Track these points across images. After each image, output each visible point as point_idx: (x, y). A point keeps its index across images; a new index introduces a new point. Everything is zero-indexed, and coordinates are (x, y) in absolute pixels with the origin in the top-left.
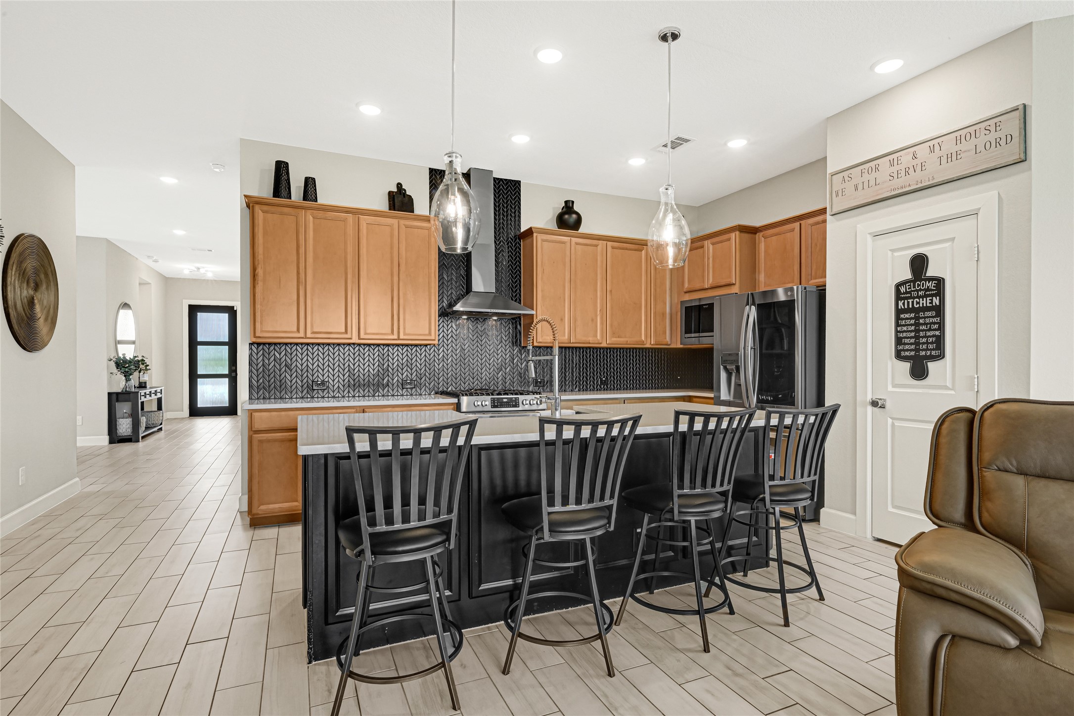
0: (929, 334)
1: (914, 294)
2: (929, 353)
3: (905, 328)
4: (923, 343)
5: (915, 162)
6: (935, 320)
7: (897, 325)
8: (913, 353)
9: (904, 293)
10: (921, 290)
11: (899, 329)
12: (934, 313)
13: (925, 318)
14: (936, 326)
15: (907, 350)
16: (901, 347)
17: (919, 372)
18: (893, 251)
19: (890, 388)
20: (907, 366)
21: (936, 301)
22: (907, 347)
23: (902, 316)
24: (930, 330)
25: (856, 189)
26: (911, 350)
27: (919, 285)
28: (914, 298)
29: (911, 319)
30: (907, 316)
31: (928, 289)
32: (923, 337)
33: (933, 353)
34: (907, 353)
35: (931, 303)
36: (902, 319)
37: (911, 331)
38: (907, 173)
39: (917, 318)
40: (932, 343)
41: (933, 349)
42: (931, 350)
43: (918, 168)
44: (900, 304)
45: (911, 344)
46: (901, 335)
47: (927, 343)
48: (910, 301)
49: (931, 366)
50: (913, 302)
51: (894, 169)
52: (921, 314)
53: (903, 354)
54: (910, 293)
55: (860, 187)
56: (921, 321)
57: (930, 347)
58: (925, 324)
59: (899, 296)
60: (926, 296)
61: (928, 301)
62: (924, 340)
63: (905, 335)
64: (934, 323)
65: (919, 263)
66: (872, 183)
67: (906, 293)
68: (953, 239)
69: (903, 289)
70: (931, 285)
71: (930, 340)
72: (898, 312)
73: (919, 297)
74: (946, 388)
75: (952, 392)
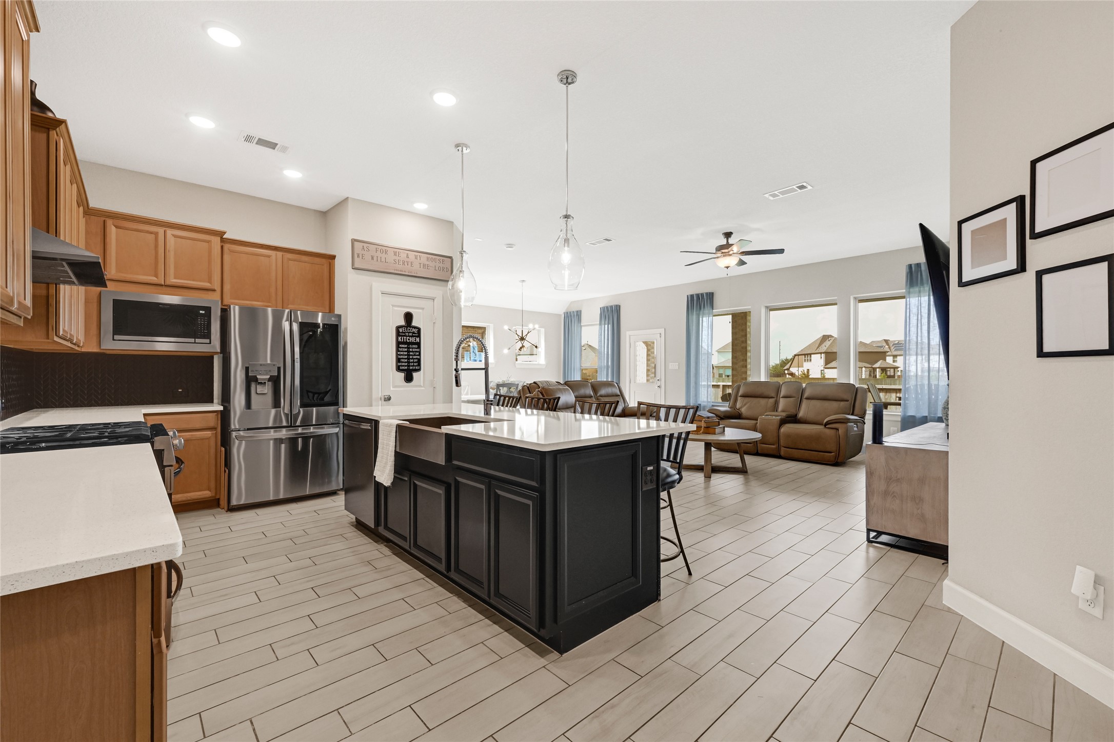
0: (414, 357)
1: (407, 334)
2: (414, 368)
3: (402, 353)
4: (412, 362)
5: (407, 260)
6: (417, 350)
7: (398, 350)
8: (406, 368)
9: (401, 333)
10: (410, 332)
11: (399, 353)
12: (417, 346)
13: (412, 348)
14: (418, 353)
15: (403, 366)
16: (400, 364)
17: (409, 379)
18: (393, 306)
19: (392, 389)
20: (402, 375)
21: (418, 340)
22: (403, 364)
23: (400, 346)
24: (415, 355)
25: (373, 258)
26: (405, 366)
27: (409, 330)
28: (407, 336)
29: (405, 348)
30: (403, 346)
31: (414, 333)
32: (411, 359)
33: (416, 368)
34: (403, 368)
35: (415, 340)
36: (401, 348)
37: (405, 355)
38: (403, 263)
39: (408, 348)
40: (416, 362)
41: (416, 366)
42: (415, 366)
43: (410, 264)
44: (400, 338)
45: (405, 362)
46: (400, 357)
47: (413, 362)
48: (405, 338)
49: (415, 375)
50: (406, 339)
51: (397, 258)
52: (411, 346)
53: (401, 368)
54: (404, 333)
55: (375, 258)
56: (411, 350)
57: (415, 364)
58: (412, 352)
59: (398, 334)
60: (413, 336)
61: (414, 339)
62: (412, 360)
63: (402, 357)
64: (417, 352)
65: (408, 317)
66: (383, 260)
67: (403, 333)
68: (423, 309)
69: (401, 330)
70: (415, 331)
71: (415, 360)
72: (398, 344)
73: (409, 336)
74: (420, 386)
75: (423, 388)
